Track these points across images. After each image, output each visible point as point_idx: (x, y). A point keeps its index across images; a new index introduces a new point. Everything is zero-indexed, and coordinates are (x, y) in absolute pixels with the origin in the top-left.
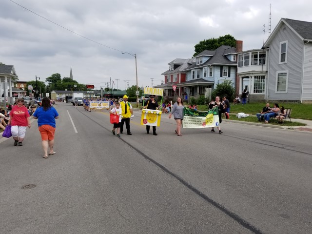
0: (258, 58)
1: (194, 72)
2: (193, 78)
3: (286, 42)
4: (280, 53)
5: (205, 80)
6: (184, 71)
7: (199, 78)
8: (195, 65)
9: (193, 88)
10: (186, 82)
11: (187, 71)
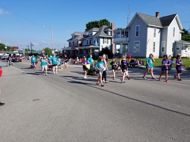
0: (125, 34)
1: (87, 40)
2: (87, 44)
3: (139, 25)
4: (136, 31)
5: (95, 45)
6: (82, 40)
7: (91, 44)
8: (88, 36)
9: (87, 50)
10: (83, 46)
11: (83, 40)
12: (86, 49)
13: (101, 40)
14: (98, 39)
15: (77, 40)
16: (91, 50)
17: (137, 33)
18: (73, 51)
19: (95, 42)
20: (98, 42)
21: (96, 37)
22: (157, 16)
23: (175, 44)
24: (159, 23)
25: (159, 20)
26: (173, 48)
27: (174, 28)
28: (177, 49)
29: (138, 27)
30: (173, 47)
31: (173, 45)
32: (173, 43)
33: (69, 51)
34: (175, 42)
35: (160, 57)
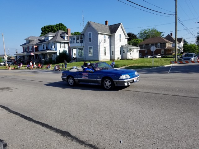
0: (79, 40)
1: (44, 45)
3: (91, 32)
5: (52, 50)
6: (37, 45)
7: (47, 49)
8: (44, 41)
9: (44, 55)
10: (39, 51)
11: (39, 45)
12: (42, 54)
13: (58, 45)
14: (54, 44)
15: (32, 44)
16: (48, 55)
17: (90, 39)
18: (27, 56)
19: (51, 47)
20: (55, 47)
21: (53, 42)
22: (106, 24)
23: (122, 48)
24: (108, 30)
25: (108, 27)
26: (120, 52)
27: (120, 35)
28: (124, 52)
29: (90, 34)
30: (120, 50)
31: (120, 49)
32: (120, 48)
33: (23, 56)
34: (122, 46)
35: (111, 60)
